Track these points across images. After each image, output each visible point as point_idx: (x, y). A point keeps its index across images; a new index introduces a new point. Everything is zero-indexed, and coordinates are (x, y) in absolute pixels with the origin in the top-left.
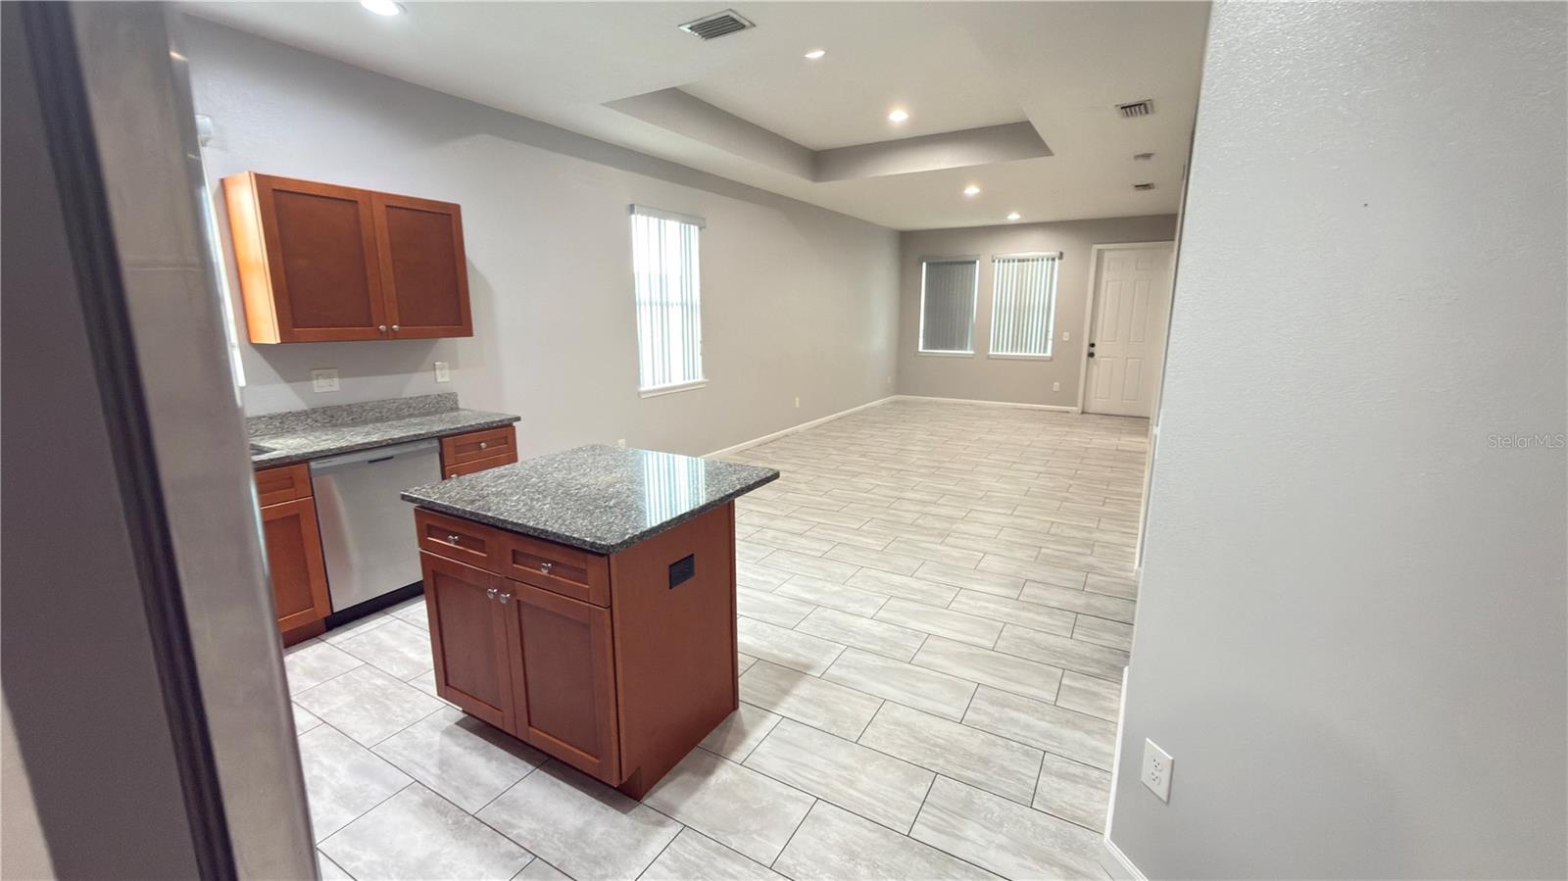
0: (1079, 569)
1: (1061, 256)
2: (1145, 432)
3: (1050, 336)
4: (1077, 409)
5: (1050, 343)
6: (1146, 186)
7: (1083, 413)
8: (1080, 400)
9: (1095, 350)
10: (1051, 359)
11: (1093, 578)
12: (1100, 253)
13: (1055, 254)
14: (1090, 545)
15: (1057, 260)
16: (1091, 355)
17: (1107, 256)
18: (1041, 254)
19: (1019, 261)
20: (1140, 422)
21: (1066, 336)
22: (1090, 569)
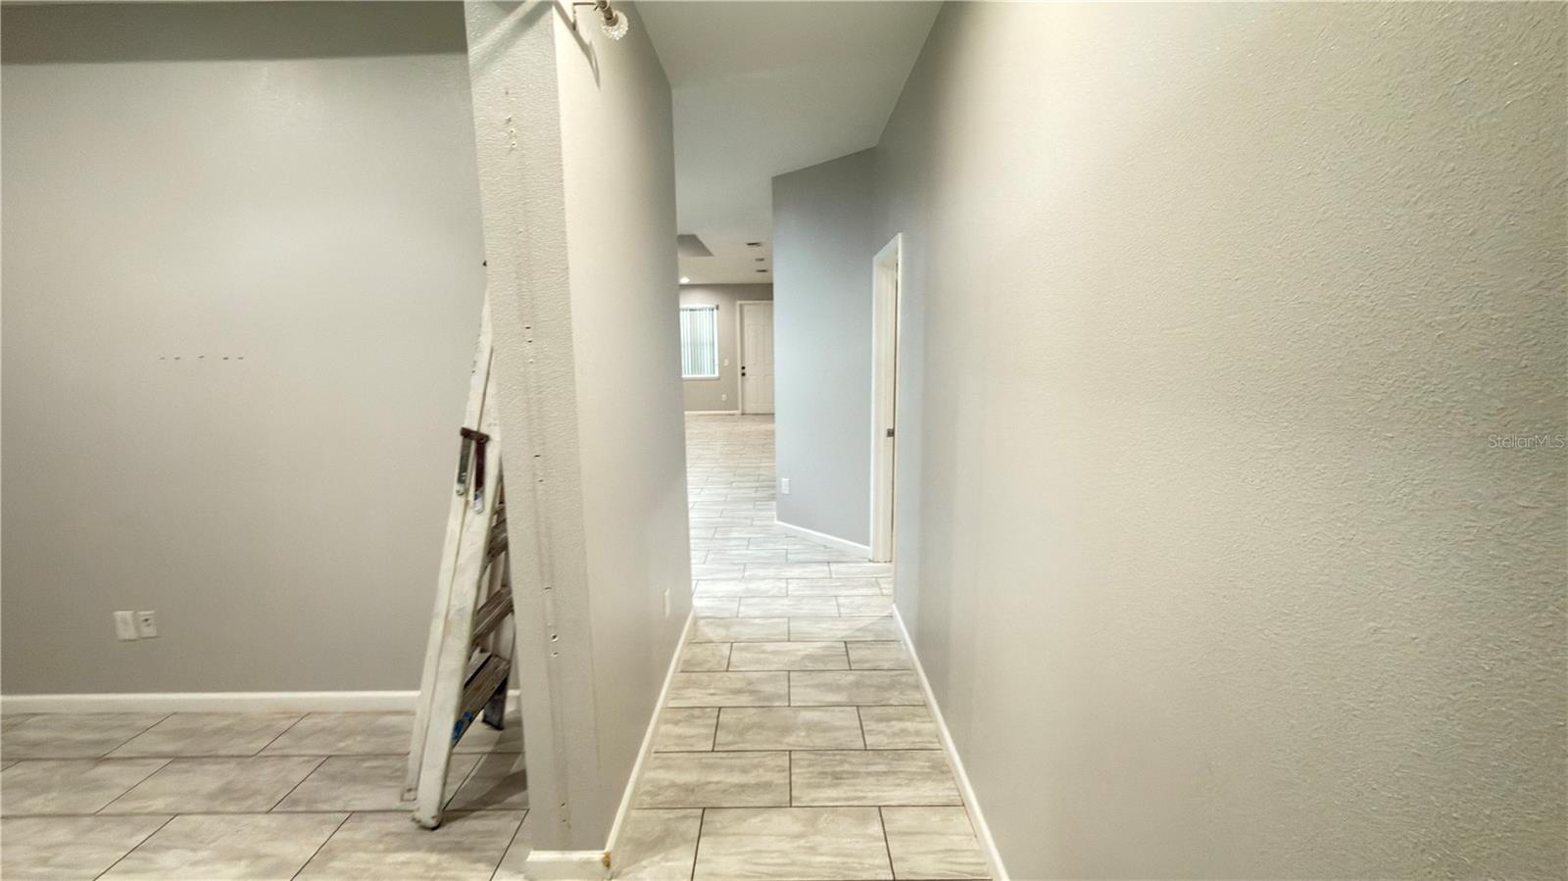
0: (754, 476)
1: (717, 308)
2: (773, 421)
3: (716, 362)
4: (739, 412)
5: (717, 368)
6: (764, 271)
7: (743, 414)
8: (740, 408)
9: (745, 371)
10: (719, 379)
11: (761, 477)
12: (741, 305)
13: (714, 306)
14: (758, 468)
15: (715, 310)
16: (743, 374)
17: (746, 308)
18: (705, 306)
19: (691, 310)
20: (770, 416)
21: (726, 363)
22: (759, 475)
